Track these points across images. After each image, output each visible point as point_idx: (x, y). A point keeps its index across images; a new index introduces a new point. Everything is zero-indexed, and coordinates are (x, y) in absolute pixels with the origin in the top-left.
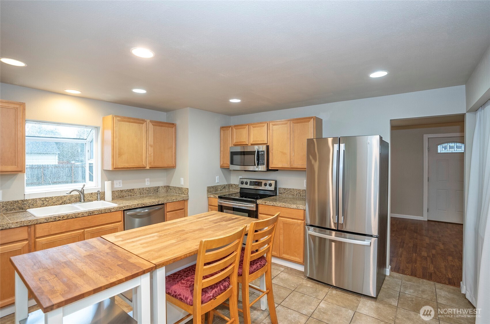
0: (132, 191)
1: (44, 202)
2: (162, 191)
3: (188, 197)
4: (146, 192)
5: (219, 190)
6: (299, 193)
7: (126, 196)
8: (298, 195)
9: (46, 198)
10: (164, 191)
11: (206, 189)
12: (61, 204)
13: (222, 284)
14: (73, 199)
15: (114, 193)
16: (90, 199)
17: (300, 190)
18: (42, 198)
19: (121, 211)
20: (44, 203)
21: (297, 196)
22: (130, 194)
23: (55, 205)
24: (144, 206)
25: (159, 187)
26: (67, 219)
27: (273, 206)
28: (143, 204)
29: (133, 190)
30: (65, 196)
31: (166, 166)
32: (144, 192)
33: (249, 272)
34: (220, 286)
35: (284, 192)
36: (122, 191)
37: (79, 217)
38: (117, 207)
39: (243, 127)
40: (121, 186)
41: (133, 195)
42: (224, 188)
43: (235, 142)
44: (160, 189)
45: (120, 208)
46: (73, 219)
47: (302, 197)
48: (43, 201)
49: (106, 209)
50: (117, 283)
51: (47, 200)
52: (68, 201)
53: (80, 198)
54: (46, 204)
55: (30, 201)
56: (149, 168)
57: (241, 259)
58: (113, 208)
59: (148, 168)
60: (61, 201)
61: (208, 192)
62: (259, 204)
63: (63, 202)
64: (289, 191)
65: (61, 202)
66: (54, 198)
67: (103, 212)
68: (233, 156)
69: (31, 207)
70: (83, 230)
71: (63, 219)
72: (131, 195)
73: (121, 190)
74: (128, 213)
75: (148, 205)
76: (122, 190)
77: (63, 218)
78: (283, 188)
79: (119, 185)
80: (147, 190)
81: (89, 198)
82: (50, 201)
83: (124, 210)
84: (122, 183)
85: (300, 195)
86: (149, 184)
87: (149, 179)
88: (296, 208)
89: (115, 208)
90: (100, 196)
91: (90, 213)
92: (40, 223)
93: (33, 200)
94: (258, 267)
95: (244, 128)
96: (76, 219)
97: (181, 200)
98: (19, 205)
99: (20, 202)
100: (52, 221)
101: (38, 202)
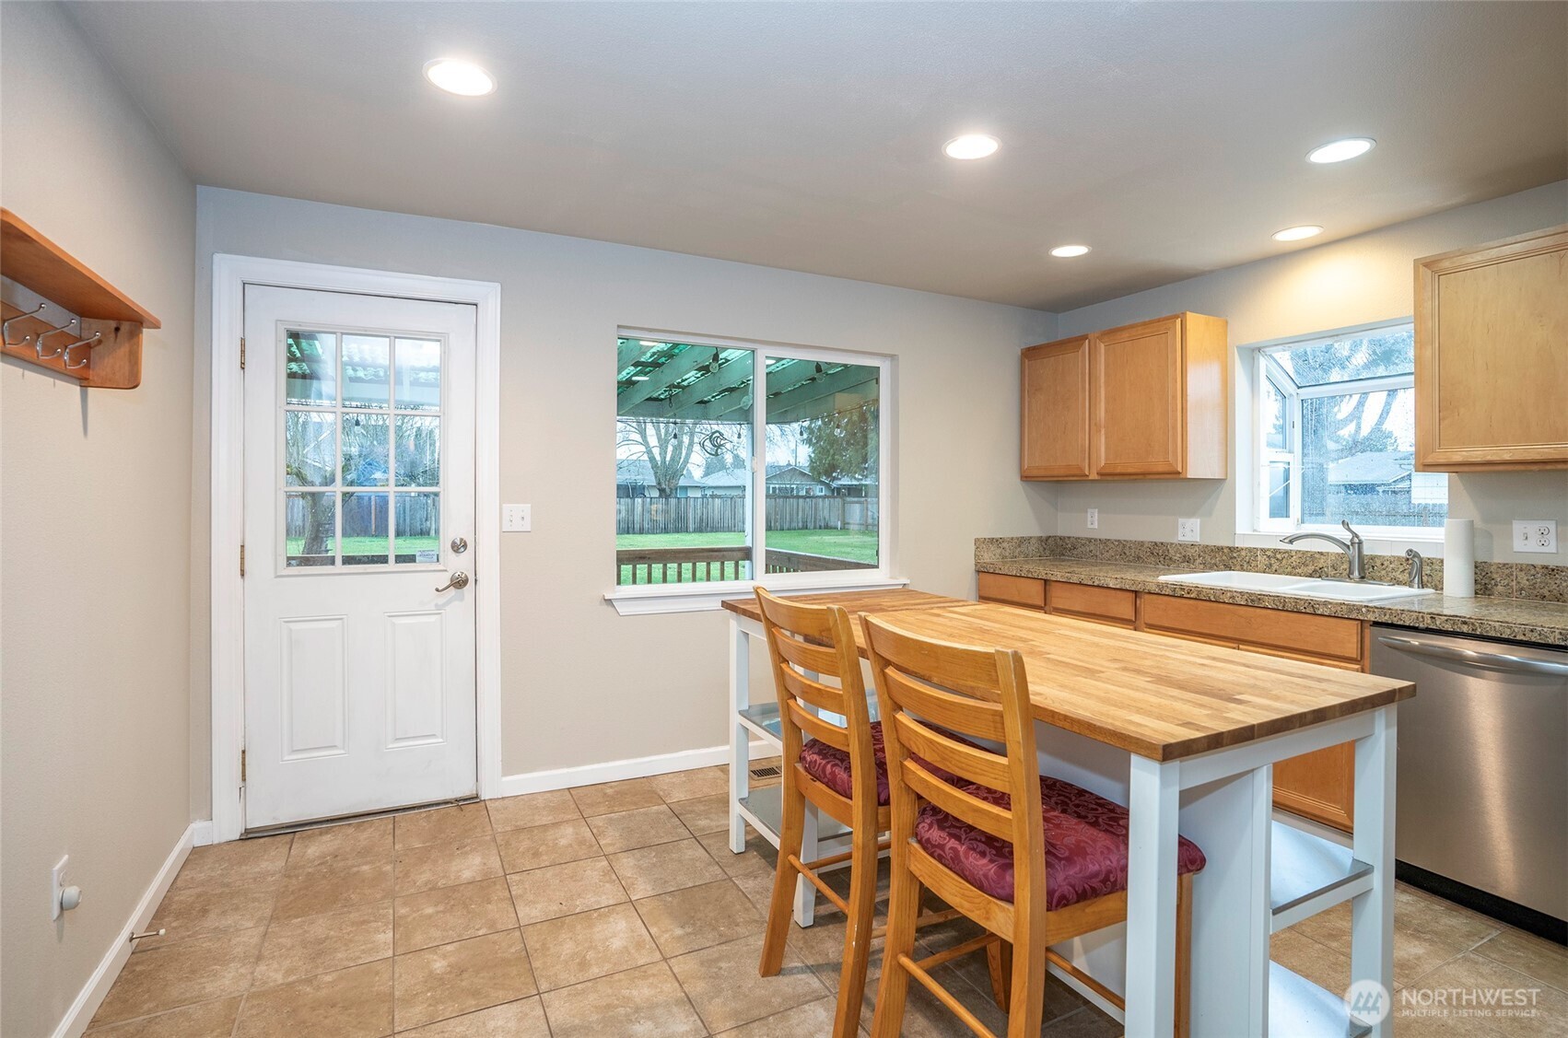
1: (1273, 561)
15: (1506, 571)
18: (1268, 550)
19: (1357, 622)
20: (1271, 565)
23: (1295, 575)
28: (1465, 623)
30: (1321, 554)
37: (1224, 603)
38: (1336, 604)
45: (1351, 611)
46: (1208, 604)
48: (1269, 557)
51: (1279, 556)
55: (1243, 553)
58: (1325, 603)
63: (1315, 571)
65: (1311, 569)
66: (1294, 554)
69: (1245, 568)
79: (1544, 543)
82: (1284, 561)
83: (1369, 623)
84: (1558, 538)
89: (1330, 603)
93: (1250, 550)
96: (1215, 604)
98: (1224, 558)
99: (1225, 551)
100: (1168, 595)
101: (1259, 558)
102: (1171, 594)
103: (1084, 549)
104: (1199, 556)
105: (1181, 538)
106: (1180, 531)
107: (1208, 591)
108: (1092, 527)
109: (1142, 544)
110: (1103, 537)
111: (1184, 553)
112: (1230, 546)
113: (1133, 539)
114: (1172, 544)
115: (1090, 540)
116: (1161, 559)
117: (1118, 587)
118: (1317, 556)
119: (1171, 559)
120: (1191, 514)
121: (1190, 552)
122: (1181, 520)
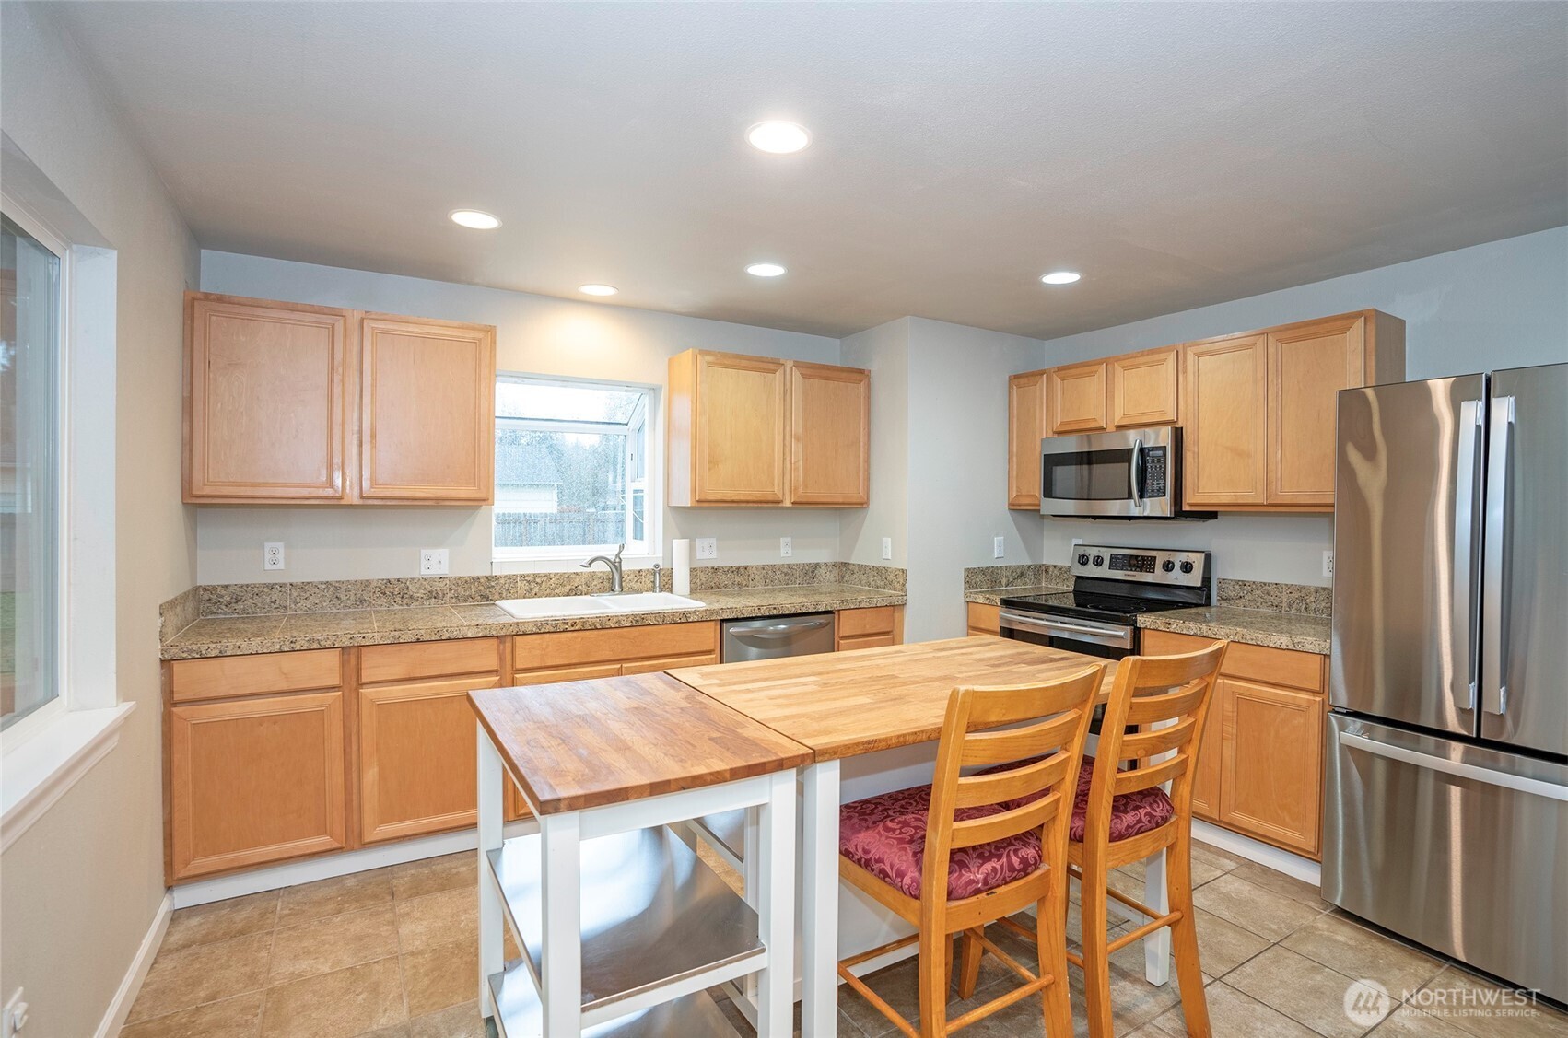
0: (742, 571)
1: (533, 585)
2: (827, 577)
3: (905, 598)
4: (782, 577)
5: (1004, 581)
6: (1302, 599)
7: (726, 586)
8: (1295, 606)
9: (535, 576)
10: (833, 579)
11: (961, 576)
12: (568, 595)
13: (1016, 852)
14: (595, 583)
15: (695, 573)
16: (636, 586)
17: (1303, 587)
18: (528, 575)
19: (713, 623)
20: (531, 589)
21: (1293, 611)
22: (737, 579)
23: (554, 596)
24: (775, 612)
25: (818, 564)
26: (581, 630)
27: (1195, 635)
28: (775, 608)
29: (746, 568)
30: (577, 574)
31: (841, 500)
32: (776, 577)
33: (1111, 834)
34: (1008, 855)
35: (1241, 594)
36: (715, 570)
37: (611, 628)
38: (703, 611)
39: (1087, 369)
40: (714, 556)
41: (744, 583)
42: (1022, 575)
43: (1059, 423)
44: (822, 571)
45: (712, 614)
46: (596, 632)
47: (1312, 615)
48: (528, 582)
49: (677, 612)
50: (709, 779)
51: (538, 580)
52: (585, 589)
53: (612, 581)
54: (535, 590)
55: (502, 581)
56: (791, 505)
57: (1082, 788)
58: (695, 613)
59: (787, 503)
60: (570, 586)
61: (967, 585)
62: (1145, 628)
63: (572, 590)
64: (1257, 592)
65: (567, 588)
66: (552, 576)
67: (668, 620)
68: (1054, 468)
69: (504, 595)
70: (619, 666)
71: (572, 629)
72: (739, 585)
73: (713, 568)
74: (734, 629)
75: (787, 612)
76: (716, 566)
77: (572, 626)
78: (1237, 582)
79: (711, 553)
80: (785, 570)
81: (633, 584)
82: (544, 584)
83: (722, 621)
84: (718, 548)
85: (1306, 608)
86: (790, 555)
87: (789, 539)
88: (1291, 647)
89: (699, 612)
90: (661, 579)
91: (637, 621)
92: (525, 634)
93: (509, 577)
94: (1140, 821)
95: (1092, 374)
96: (602, 632)
97: (883, 604)
98: (481, 588)
99: (482, 580)
100: (549, 632)
101: (519, 583)
102: (552, 630)
103: (258, 600)
104: (450, 589)
105: (424, 572)
106: (424, 562)
107: (594, 620)
108: (274, 567)
109: (367, 583)
110: (297, 580)
111: (429, 588)
112: (488, 574)
113: (352, 578)
114: (413, 579)
115: (271, 587)
116: (398, 599)
117: (480, 635)
118: (573, 576)
119: (411, 597)
120: (438, 544)
121: (438, 587)
122: (424, 552)
